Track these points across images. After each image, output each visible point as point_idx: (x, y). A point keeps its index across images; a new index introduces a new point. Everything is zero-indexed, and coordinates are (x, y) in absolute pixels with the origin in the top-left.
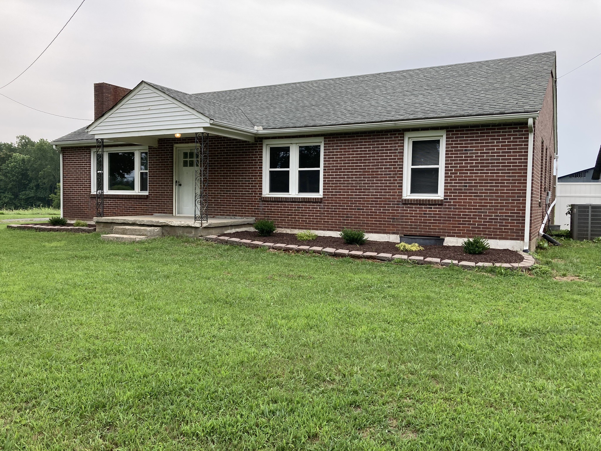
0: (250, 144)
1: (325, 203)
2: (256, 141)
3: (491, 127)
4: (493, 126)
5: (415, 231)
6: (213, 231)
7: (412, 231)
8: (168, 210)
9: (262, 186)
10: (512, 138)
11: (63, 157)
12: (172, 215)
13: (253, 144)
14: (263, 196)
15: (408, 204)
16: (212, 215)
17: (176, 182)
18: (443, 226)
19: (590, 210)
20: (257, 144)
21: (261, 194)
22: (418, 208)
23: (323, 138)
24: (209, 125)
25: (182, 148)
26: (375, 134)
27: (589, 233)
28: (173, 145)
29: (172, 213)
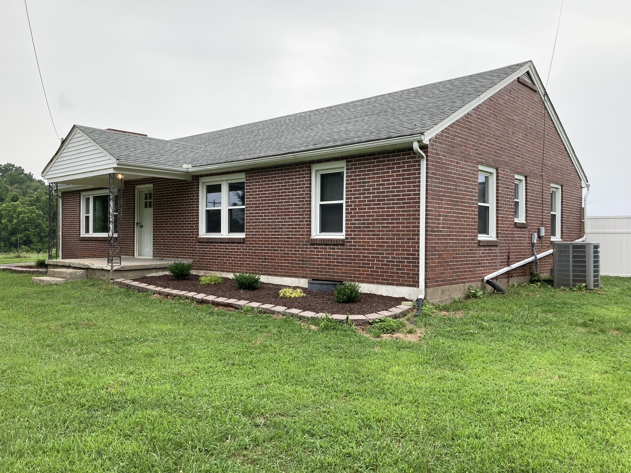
0: (188, 183)
1: (247, 244)
2: (193, 180)
3: (386, 155)
4: (388, 153)
5: (321, 275)
6: (130, 274)
7: (318, 275)
8: (130, 253)
9: (198, 226)
10: (406, 166)
11: (63, 201)
12: (133, 257)
13: (191, 183)
14: (199, 237)
15: (314, 244)
16: (161, 257)
17: (137, 224)
18: (345, 270)
19: (571, 250)
20: (193, 183)
21: (198, 235)
22: (324, 248)
23: (244, 173)
24: (116, 166)
25: (142, 190)
26: (287, 168)
27: (571, 278)
28: (134, 187)
29: (134, 255)
